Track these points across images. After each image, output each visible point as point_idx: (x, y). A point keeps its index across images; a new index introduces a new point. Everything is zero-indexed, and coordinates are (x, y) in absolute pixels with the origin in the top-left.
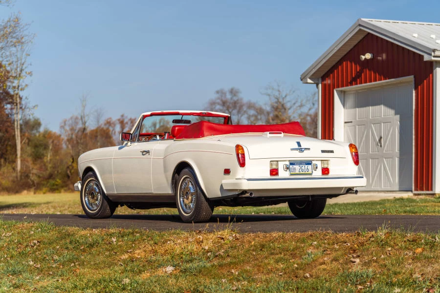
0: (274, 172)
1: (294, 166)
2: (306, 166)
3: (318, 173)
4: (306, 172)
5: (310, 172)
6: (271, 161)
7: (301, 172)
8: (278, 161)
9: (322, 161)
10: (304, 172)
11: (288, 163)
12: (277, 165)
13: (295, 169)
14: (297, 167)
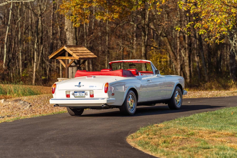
0: (68, 96)
1: (77, 93)
2: (82, 93)
3: (88, 96)
4: (82, 96)
5: (84, 96)
6: (66, 91)
7: (80, 96)
8: (70, 91)
9: (90, 91)
10: (81, 96)
11: (73, 92)
12: (69, 93)
13: (77, 95)
14: (78, 94)
